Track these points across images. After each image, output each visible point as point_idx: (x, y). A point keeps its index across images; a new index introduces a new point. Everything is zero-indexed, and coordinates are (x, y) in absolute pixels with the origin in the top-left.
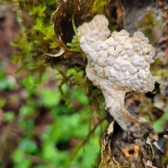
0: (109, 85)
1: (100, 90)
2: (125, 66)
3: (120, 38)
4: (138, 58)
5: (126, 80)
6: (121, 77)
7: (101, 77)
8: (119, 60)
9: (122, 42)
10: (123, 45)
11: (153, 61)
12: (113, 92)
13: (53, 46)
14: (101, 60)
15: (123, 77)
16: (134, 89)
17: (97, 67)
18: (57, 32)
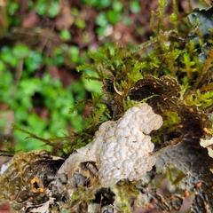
0: (98, 146)
1: (92, 139)
2: (121, 155)
3: (146, 144)
4: (130, 165)
5: (107, 159)
6: (109, 154)
7: (104, 136)
8: (125, 149)
9: (142, 147)
10: (140, 148)
11: (131, 180)
12: (93, 151)
13: (124, 83)
14: (120, 132)
15: (109, 156)
16: (100, 170)
17: (113, 130)
18: (137, 84)
